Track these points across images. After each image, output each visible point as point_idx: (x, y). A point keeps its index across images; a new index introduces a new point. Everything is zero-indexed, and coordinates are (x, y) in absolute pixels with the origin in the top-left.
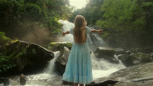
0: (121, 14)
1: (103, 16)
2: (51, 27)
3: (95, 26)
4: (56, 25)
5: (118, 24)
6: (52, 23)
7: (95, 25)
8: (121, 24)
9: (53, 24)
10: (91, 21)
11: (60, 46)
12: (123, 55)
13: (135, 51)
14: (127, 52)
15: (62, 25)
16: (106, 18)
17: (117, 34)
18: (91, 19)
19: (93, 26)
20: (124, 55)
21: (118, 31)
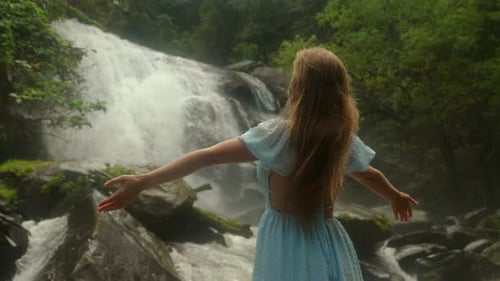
0: (415, 15)
1: (321, 18)
2: (10, 60)
3: (266, 71)
4: (40, 51)
5: (402, 66)
6: (16, 38)
7: (267, 62)
8: (414, 70)
9: (22, 44)
10: (248, 41)
11: (67, 185)
12: (428, 247)
13: (489, 224)
14: (450, 230)
15: (77, 55)
16: (336, 30)
17: (391, 121)
18: (247, 29)
19: (257, 71)
20: (434, 251)
21: (395, 107)
